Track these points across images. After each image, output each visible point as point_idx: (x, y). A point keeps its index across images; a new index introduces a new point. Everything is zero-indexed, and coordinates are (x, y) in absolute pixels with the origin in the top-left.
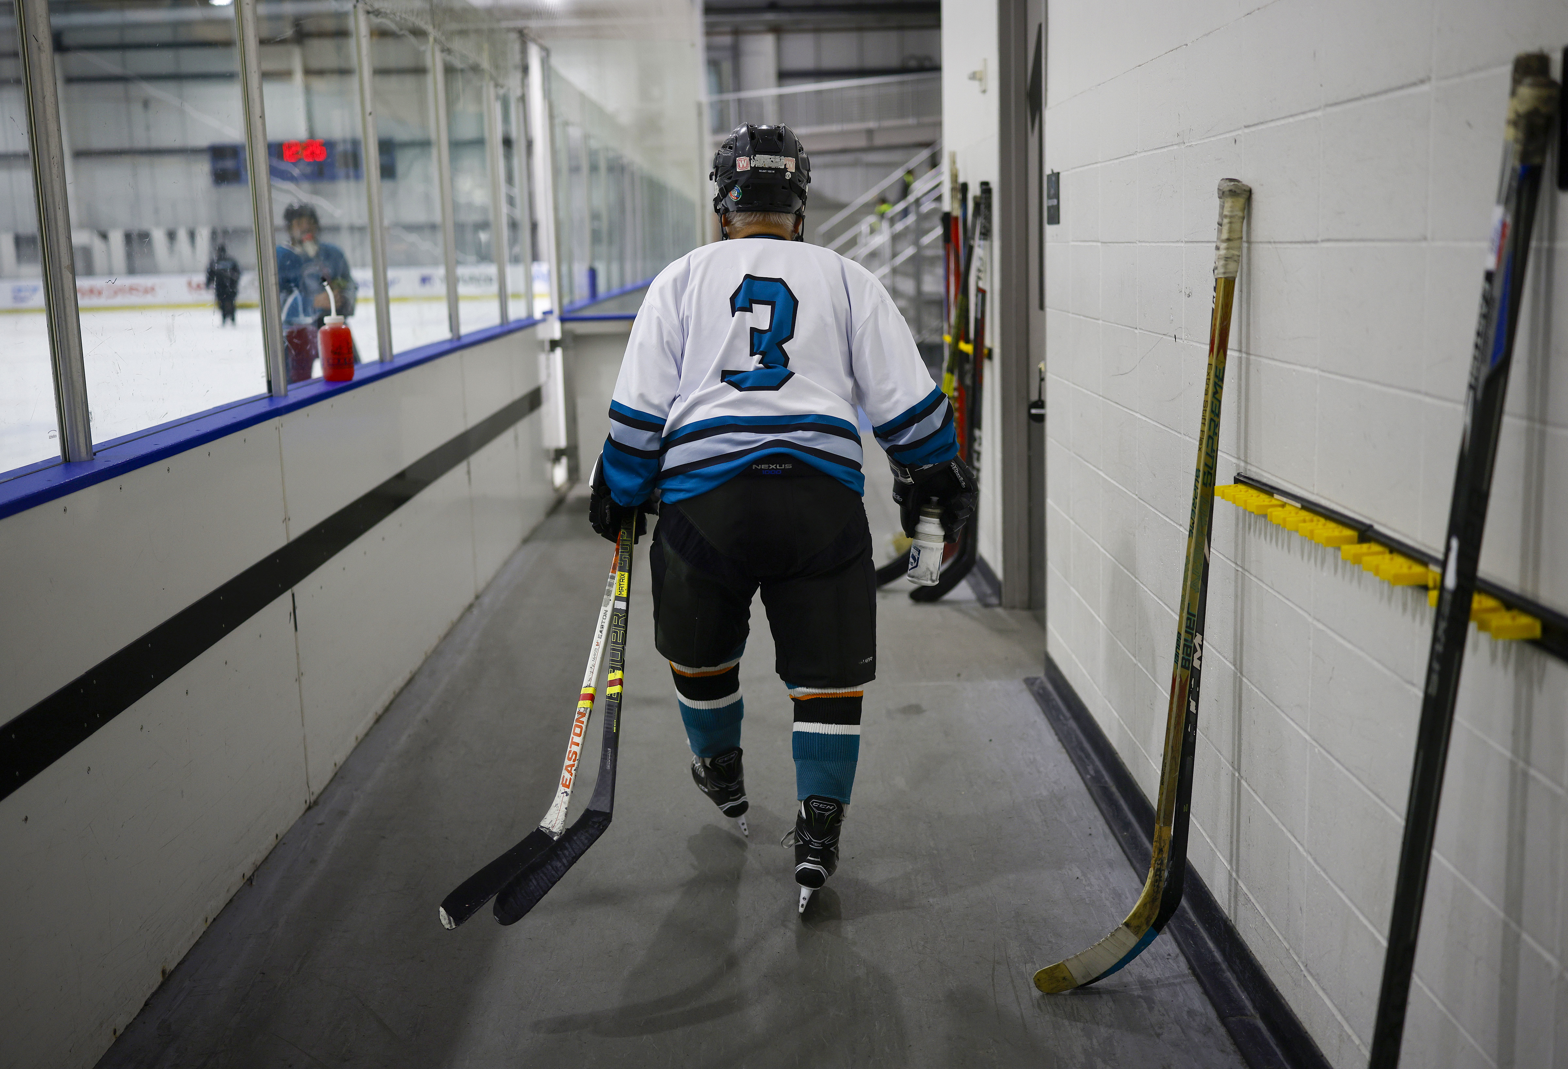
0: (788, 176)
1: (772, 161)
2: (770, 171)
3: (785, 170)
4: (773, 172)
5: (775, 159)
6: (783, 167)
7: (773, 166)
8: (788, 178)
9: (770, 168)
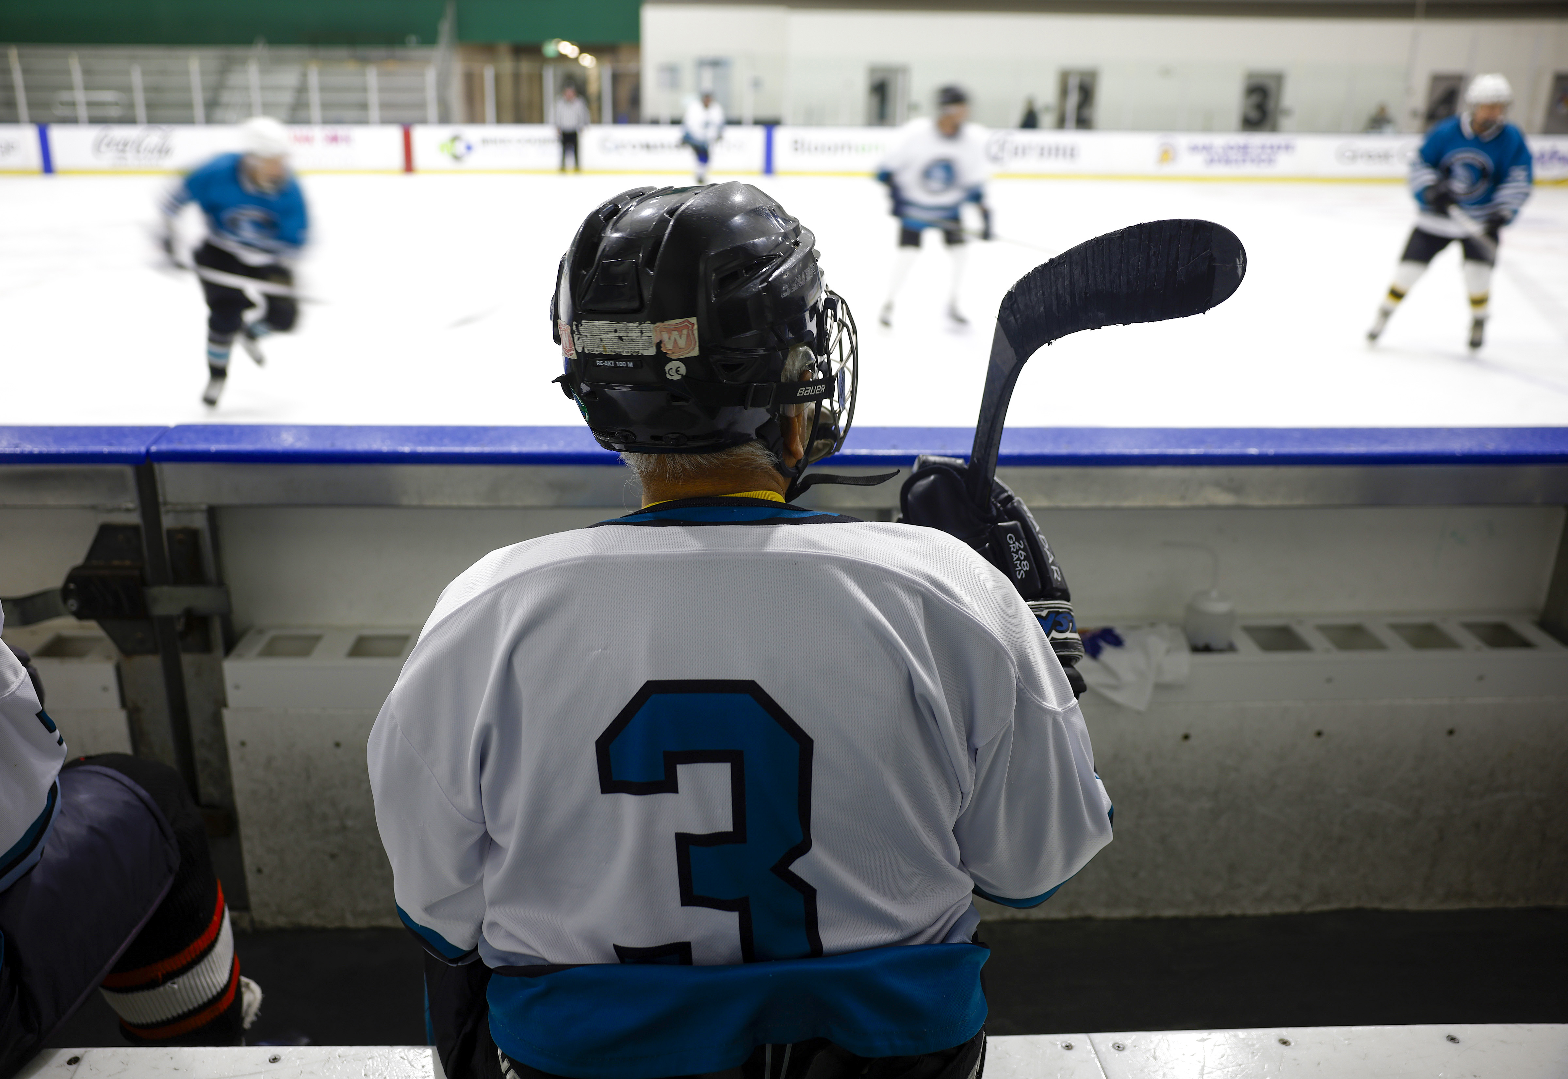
0: (675, 371)
1: (620, 338)
2: (622, 364)
3: (661, 358)
4: (630, 365)
5: (627, 331)
6: (652, 351)
7: (626, 349)
8: (677, 377)
9: (618, 357)
